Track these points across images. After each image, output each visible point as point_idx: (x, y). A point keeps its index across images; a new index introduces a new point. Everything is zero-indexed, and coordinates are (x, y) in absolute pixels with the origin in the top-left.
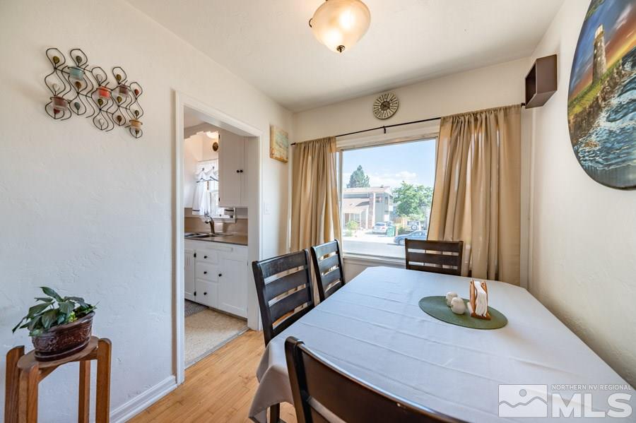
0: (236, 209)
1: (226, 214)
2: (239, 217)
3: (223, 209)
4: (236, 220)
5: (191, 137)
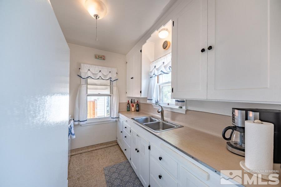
0: (186, 100)
1: (176, 105)
2: (189, 108)
3: (174, 100)
4: (187, 111)
5: (147, 41)
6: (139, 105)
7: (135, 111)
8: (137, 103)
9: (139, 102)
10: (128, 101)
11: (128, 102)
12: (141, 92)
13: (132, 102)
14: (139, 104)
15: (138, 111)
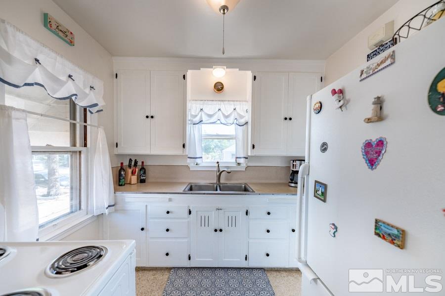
6: (145, 169)
7: (137, 182)
8: (141, 167)
9: (144, 164)
10: (122, 164)
11: (120, 165)
12: (184, 146)
13: (130, 166)
14: (145, 167)
15: (143, 181)
